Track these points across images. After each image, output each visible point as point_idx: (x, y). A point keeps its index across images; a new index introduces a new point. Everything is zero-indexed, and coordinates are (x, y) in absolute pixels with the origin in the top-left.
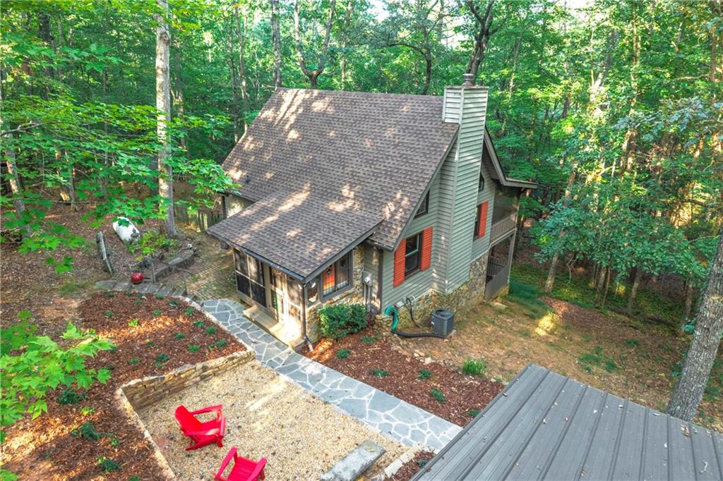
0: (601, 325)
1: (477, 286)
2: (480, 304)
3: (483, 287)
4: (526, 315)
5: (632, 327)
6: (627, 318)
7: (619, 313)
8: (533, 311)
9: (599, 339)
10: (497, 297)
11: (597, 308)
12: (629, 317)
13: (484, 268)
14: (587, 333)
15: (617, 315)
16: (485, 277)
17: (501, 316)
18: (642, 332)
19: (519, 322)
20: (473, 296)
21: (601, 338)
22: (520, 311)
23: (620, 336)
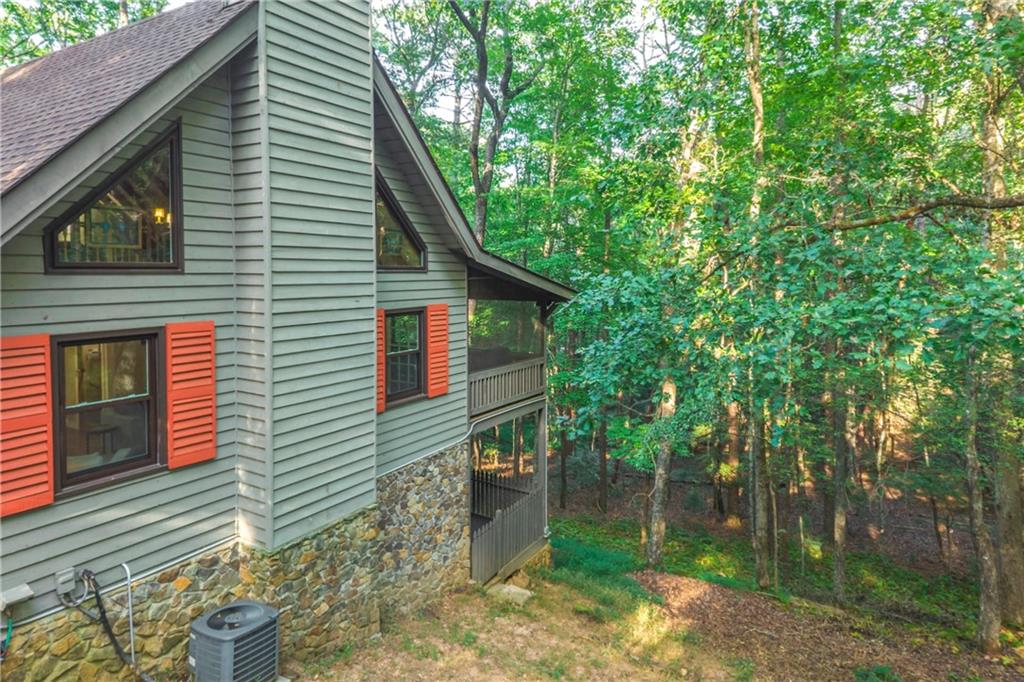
0: (778, 630)
1: (440, 537)
2: (458, 591)
3: (464, 542)
4: (578, 613)
5: (859, 630)
6: (839, 611)
7: (819, 600)
8: (604, 602)
9: (778, 670)
10: (517, 572)
11: (763, 588)
12: (842, 607)
13: (460, 487)
14: (743, 654)
15: (813, 605)
16: (465, 511)
17: (502, 621)
18: (887, 642)
19: (550, 631)
20: (428, 565)
21: (782, 664)
22: (567, 604)
23: (832, 655)
